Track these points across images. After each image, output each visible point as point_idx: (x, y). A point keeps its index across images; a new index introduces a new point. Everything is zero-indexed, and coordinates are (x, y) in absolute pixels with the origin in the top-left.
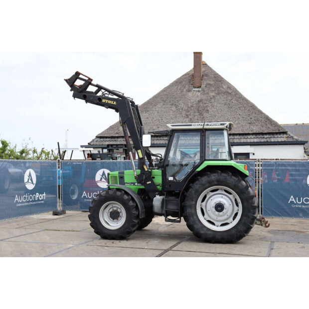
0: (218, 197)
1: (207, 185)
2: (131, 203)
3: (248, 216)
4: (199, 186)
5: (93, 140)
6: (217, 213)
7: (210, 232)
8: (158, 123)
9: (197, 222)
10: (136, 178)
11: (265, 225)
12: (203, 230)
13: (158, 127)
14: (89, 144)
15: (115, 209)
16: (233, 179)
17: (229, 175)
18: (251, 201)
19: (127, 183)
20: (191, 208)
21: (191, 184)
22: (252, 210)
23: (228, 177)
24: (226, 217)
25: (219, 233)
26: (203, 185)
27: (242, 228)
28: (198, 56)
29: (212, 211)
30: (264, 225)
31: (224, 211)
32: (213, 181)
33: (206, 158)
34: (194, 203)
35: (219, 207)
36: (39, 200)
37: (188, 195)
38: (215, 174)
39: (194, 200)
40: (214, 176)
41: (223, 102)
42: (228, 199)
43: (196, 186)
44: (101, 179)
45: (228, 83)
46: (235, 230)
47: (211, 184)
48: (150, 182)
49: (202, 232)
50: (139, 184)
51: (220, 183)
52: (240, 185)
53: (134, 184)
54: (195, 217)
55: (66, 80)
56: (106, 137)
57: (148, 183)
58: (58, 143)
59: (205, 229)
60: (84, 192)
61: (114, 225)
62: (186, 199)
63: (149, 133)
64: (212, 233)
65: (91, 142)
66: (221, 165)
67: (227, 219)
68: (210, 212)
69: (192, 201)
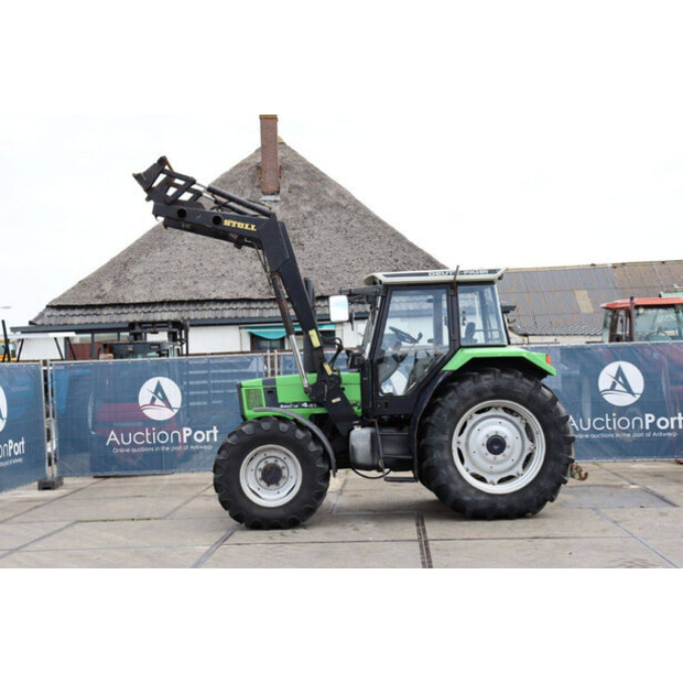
0: (492, 424)
1: (473, 399)
2: (312, 447)
3: (558, 460)
4: (456, 401)
5: (41, 315)
6: (491, 456)
7: (483, 498)
8: (193, 272)
9: (456, 478)
10: (306, 391)
11: (580, 475)
12: (468, 495)
13: (196, 283)
14: (31, 323)
15: (271, 461)
16: (524, 385)
17: (516, 376)
18: (562, 428)
19: (284, 404)
20: (441, 450)
21: (439, 399)
22: (565, 447)
23: (516, 382)
24: (509, 464)
25: (501, 499)
26: (465, 400)
27: (546, 484)
28: (268, 123)
29: (480, 454)
30: (577, 476)
31: (506, 451)
32: (486, 390)
33: (463, 344)
34: (446, 438)
35: (496, 445)
36: (13, 456)
37: (433, 422)
38: (487, 376)
39: (448, 432)
40: (487, 379)
41: (332, 226)
42: (511, 425)
43: (451, 401)
44: (153, 399)
45: (336, 184)
46: (535, 488)
47: (480, 396)
48: (339, 399)
49: (467, 498)
50: (311, 405)
51: (499, 393)
52: (540, 396)
53: (300, 405)
54: (450, 468)
55: (138, 177)
56: (74, 307)
57: (334, 401)
58: (3, 322)
59: (473, 492)
60: (112, 433)
61: (272, 498)
62: (429, 431)
63: (341, 293)
64: (488, 499)
65: (36, 319)
66: (500, 355)
67: (511, 469)
68: (476, 457)
69: (445, 434)
